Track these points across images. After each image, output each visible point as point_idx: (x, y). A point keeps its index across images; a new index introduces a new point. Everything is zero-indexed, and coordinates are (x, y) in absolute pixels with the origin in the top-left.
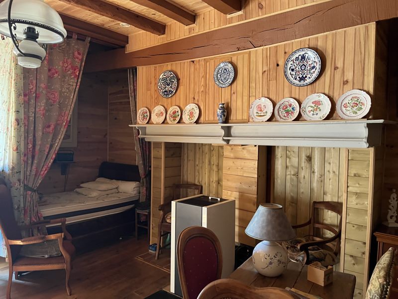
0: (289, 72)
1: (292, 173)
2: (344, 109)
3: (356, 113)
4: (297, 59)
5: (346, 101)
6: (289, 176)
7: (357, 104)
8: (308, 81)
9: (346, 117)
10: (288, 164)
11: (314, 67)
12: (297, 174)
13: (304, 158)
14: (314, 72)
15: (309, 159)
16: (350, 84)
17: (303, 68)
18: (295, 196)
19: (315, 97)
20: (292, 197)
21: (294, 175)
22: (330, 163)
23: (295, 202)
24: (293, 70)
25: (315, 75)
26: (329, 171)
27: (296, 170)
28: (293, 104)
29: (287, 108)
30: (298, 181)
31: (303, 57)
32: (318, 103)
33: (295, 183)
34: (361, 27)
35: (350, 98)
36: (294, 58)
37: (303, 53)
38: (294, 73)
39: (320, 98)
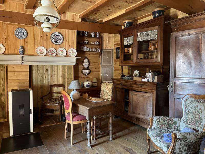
0: (52, 39)
1: (41, 76)
2: (70, 54)
3: (73, 55)
4: (55, 35)
5: (70, 51)
6: (39, 77)
7: (73, 53)
8: (59, 43)
9: (71, 56)
10: (38, 73)
11: (60, 39)
12: (42, 77)
13: (45, 70)
14: (61, 41)
15: (47, 70)
16: (70, 47)
17: (57, 38)
18: (42, 85)
19: (61, 49)
20: (41, 85)
21: (41, 77)
22: (55, 71)
23: (42, 87)
24: (53, 38)
25: (61, 42)
26: (54, 74)
27: (42, 75)
28: (54, 50)
29: (51, 51)
30: (43, 79)
31: (57, 35)
32: (62, 51)
33: (42, 80)
34: (73, 31)
35: (71, 51)
36: (54, 34)
37: (57, 34)
38: (54, 40)
39: (63, 50)
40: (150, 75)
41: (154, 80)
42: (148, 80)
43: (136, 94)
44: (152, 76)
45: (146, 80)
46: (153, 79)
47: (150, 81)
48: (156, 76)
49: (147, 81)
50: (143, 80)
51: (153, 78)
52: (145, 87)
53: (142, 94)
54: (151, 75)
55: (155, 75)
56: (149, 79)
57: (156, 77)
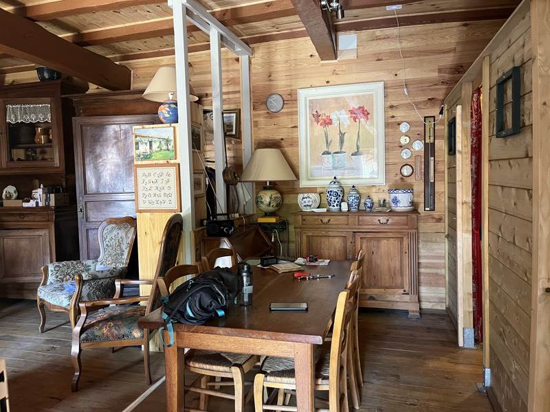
40: (41, 193)
41: (49, 203)
42: (37, 203)
43: (11, 234)
44: (45, 195)
45: (32, 204)
46: (46, 201)
47: (40, 204)
48: (52, 193)
49: (35, 206)
50: (25, 205)
51: (47, 199)
52: (31, 218)
53: (25, 233)
54: (43, 193)
55: (50, 192)
56: (39, 201)
57: (52, 196)
